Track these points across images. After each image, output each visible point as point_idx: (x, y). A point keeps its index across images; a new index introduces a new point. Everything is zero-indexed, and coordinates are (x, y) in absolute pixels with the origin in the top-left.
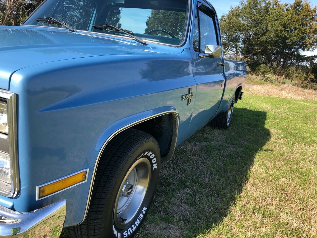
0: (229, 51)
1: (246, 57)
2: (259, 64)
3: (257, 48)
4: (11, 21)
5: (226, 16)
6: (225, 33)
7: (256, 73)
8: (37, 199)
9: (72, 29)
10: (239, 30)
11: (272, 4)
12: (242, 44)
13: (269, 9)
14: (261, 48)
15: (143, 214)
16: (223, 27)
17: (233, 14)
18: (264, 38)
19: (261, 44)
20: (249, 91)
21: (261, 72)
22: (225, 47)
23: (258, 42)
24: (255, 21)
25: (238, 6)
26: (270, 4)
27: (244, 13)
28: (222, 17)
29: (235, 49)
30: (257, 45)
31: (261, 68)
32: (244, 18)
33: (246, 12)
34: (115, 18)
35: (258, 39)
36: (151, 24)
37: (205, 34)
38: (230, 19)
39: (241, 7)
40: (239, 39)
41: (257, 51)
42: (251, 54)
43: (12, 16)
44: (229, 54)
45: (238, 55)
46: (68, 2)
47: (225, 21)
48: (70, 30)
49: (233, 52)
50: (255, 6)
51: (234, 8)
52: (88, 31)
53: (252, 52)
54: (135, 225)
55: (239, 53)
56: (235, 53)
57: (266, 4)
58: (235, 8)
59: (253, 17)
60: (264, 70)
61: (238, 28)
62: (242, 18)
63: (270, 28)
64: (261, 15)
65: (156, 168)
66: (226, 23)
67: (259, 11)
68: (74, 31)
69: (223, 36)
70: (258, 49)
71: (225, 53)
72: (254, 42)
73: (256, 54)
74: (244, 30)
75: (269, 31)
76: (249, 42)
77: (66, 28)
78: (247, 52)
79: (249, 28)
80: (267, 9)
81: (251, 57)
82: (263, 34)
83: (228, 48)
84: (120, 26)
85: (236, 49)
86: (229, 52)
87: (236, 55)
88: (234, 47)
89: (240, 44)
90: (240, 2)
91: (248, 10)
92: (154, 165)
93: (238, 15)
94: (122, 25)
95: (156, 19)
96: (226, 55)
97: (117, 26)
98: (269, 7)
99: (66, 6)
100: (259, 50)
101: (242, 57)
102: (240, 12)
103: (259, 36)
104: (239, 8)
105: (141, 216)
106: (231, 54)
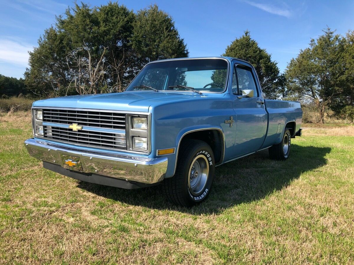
0: (305, 95)
1: (326, 100)
2: (344, 106)
3: (337, 88)
4: (94, 91)
5: (295, 60)
6: (298, 77)
7: (341, 116)
8: (157, 155)
9: (157, 90)
10: (312, 72)
11: (347, 41)
12: (319, 86)
13: (345, 46)
14: (342, 88)
15: (206, 192)
16: (294, 72)
17: (303, 57)
18: (344, 77)
19: (342, 84)
20: (326, 133)
21: (347, 115)
22: (298, 92)
23: (338, 82)
24: (330, 61)
25: (309, 48)
26: (345, 41)
27: (316, 55)
28: (292, 62)
29: (311, 92)
30: (337, 85)
31: (347, 110)
32: (317, 59)
33: (318, 53)
34: (180, 76)
35: (337, 78)
36: (216, 78)
37: (275, 80)
38: (301, 63)
39: (311, 49)
40: (314, 81)
41: (339, 92)
42: (331, 96)
43: (95, 87)
44: (304, 98)
45: (316, 99)
46: (137, 68)
47: (295, 65)
48: (156, 91)
49: (309, 96)
50: (328, 46)
51: (303, 51)
52: (163, 90)
53: (332, 94)
54: (201, 197)
55: (316, 96)
56: (312, 97)
57: (340, 42)
58: (305, 50)
59: (327, 57)
60: (350, 111)
61: (310, 70)
62: (315, 60)
63: (349, 65)
64: (336, 54)
65: (212, 164)
66: (296, 67)
67: (333, 50)
68: (158, 91)
69: (295, 80)
70: (338, 90)
71: (301, 98)
72: (332, 83)
73: (337, 95)
74: (319, 71)
75: (348, 70)
76: (326, 84)
77: (154, 90)
78: (326, 94)
79: (324, 69)
80: (343, 46)
81: (332, 99)
82: (342, 73)
83: (303, 93)
84: (185, 84)
85: (313, 93)
86: (304, 97)
87: (314, 99)
88: (310, 91)
89: (316, 87)
90: (310, 44)
91: (320, 51)
92: (210, 162)
93: (310, 57)
94: (187, 83)
95: (220, 72)
96: (301, 99)
97: (183, 84)
98: (344, 45)
99: (135, 71)
100: (341, 90)
101: (320, 100)
102: (312, 54)
103: (338, 75)
104: (309, 50)
105: (205, 193)
106: (307, 98)
